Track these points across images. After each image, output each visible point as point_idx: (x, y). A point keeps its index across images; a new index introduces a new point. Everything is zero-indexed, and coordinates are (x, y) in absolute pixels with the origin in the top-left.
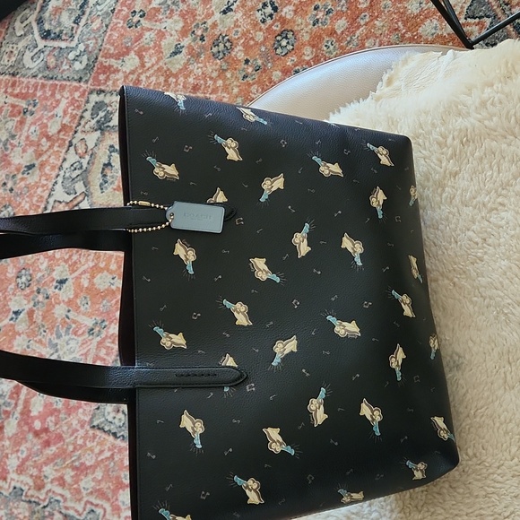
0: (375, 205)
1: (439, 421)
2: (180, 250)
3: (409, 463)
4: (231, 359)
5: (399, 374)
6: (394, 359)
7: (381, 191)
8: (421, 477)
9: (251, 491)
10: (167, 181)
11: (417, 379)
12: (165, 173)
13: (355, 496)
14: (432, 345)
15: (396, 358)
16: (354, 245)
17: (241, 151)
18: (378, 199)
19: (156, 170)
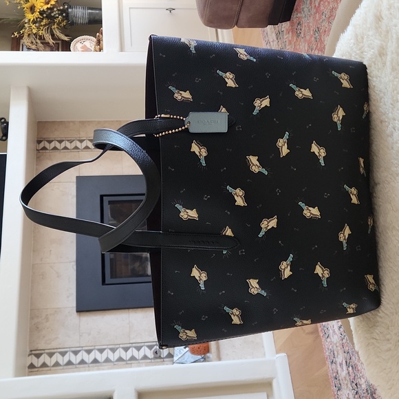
0: (335, 120)
1: (370, 278)
2: (195, 148)
3: (345, 304)
4: (229, 230)
5: (345, 245)
6: (342, 235)
7: (341, 109)
8: (352, 312)
9: (234, 315)
10: (184, 102)
11: (358, 248)
12: (182, 97)
13: (305, 322)
14: (369, 223)
15: (344, 234)
16: (319, 150)
17: (237, 80)
18: (339, 115)
19: (176, 95)
